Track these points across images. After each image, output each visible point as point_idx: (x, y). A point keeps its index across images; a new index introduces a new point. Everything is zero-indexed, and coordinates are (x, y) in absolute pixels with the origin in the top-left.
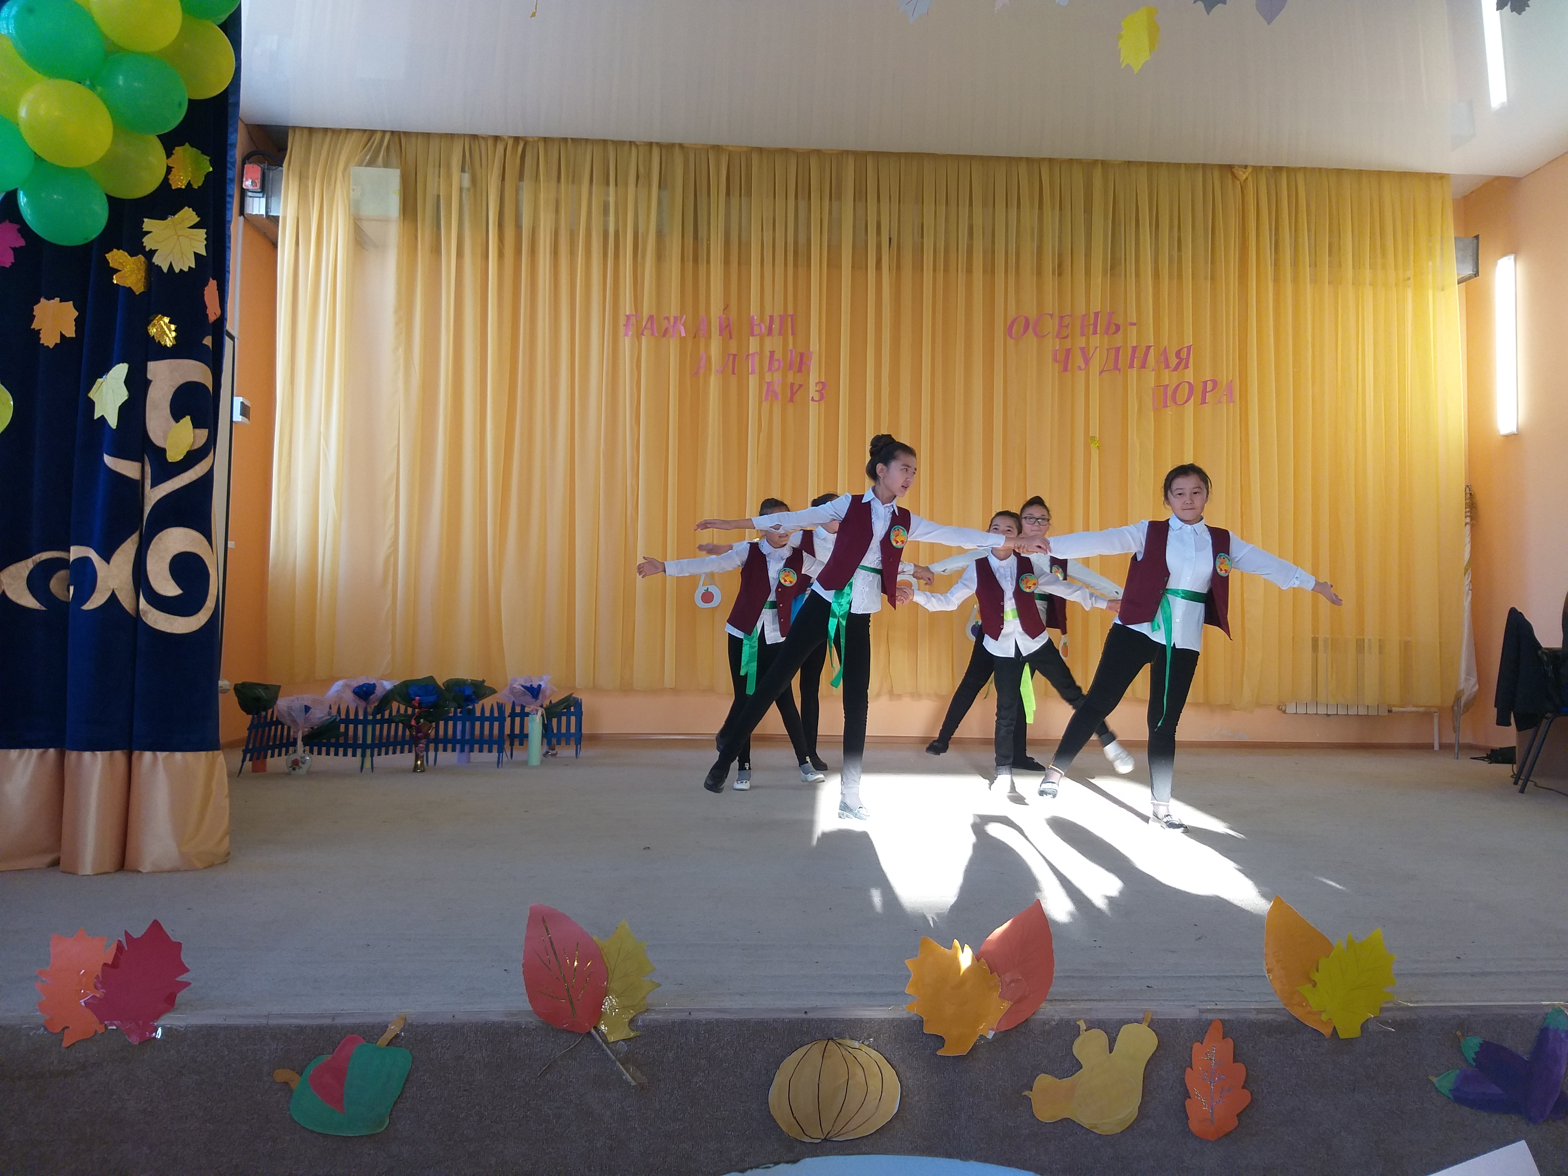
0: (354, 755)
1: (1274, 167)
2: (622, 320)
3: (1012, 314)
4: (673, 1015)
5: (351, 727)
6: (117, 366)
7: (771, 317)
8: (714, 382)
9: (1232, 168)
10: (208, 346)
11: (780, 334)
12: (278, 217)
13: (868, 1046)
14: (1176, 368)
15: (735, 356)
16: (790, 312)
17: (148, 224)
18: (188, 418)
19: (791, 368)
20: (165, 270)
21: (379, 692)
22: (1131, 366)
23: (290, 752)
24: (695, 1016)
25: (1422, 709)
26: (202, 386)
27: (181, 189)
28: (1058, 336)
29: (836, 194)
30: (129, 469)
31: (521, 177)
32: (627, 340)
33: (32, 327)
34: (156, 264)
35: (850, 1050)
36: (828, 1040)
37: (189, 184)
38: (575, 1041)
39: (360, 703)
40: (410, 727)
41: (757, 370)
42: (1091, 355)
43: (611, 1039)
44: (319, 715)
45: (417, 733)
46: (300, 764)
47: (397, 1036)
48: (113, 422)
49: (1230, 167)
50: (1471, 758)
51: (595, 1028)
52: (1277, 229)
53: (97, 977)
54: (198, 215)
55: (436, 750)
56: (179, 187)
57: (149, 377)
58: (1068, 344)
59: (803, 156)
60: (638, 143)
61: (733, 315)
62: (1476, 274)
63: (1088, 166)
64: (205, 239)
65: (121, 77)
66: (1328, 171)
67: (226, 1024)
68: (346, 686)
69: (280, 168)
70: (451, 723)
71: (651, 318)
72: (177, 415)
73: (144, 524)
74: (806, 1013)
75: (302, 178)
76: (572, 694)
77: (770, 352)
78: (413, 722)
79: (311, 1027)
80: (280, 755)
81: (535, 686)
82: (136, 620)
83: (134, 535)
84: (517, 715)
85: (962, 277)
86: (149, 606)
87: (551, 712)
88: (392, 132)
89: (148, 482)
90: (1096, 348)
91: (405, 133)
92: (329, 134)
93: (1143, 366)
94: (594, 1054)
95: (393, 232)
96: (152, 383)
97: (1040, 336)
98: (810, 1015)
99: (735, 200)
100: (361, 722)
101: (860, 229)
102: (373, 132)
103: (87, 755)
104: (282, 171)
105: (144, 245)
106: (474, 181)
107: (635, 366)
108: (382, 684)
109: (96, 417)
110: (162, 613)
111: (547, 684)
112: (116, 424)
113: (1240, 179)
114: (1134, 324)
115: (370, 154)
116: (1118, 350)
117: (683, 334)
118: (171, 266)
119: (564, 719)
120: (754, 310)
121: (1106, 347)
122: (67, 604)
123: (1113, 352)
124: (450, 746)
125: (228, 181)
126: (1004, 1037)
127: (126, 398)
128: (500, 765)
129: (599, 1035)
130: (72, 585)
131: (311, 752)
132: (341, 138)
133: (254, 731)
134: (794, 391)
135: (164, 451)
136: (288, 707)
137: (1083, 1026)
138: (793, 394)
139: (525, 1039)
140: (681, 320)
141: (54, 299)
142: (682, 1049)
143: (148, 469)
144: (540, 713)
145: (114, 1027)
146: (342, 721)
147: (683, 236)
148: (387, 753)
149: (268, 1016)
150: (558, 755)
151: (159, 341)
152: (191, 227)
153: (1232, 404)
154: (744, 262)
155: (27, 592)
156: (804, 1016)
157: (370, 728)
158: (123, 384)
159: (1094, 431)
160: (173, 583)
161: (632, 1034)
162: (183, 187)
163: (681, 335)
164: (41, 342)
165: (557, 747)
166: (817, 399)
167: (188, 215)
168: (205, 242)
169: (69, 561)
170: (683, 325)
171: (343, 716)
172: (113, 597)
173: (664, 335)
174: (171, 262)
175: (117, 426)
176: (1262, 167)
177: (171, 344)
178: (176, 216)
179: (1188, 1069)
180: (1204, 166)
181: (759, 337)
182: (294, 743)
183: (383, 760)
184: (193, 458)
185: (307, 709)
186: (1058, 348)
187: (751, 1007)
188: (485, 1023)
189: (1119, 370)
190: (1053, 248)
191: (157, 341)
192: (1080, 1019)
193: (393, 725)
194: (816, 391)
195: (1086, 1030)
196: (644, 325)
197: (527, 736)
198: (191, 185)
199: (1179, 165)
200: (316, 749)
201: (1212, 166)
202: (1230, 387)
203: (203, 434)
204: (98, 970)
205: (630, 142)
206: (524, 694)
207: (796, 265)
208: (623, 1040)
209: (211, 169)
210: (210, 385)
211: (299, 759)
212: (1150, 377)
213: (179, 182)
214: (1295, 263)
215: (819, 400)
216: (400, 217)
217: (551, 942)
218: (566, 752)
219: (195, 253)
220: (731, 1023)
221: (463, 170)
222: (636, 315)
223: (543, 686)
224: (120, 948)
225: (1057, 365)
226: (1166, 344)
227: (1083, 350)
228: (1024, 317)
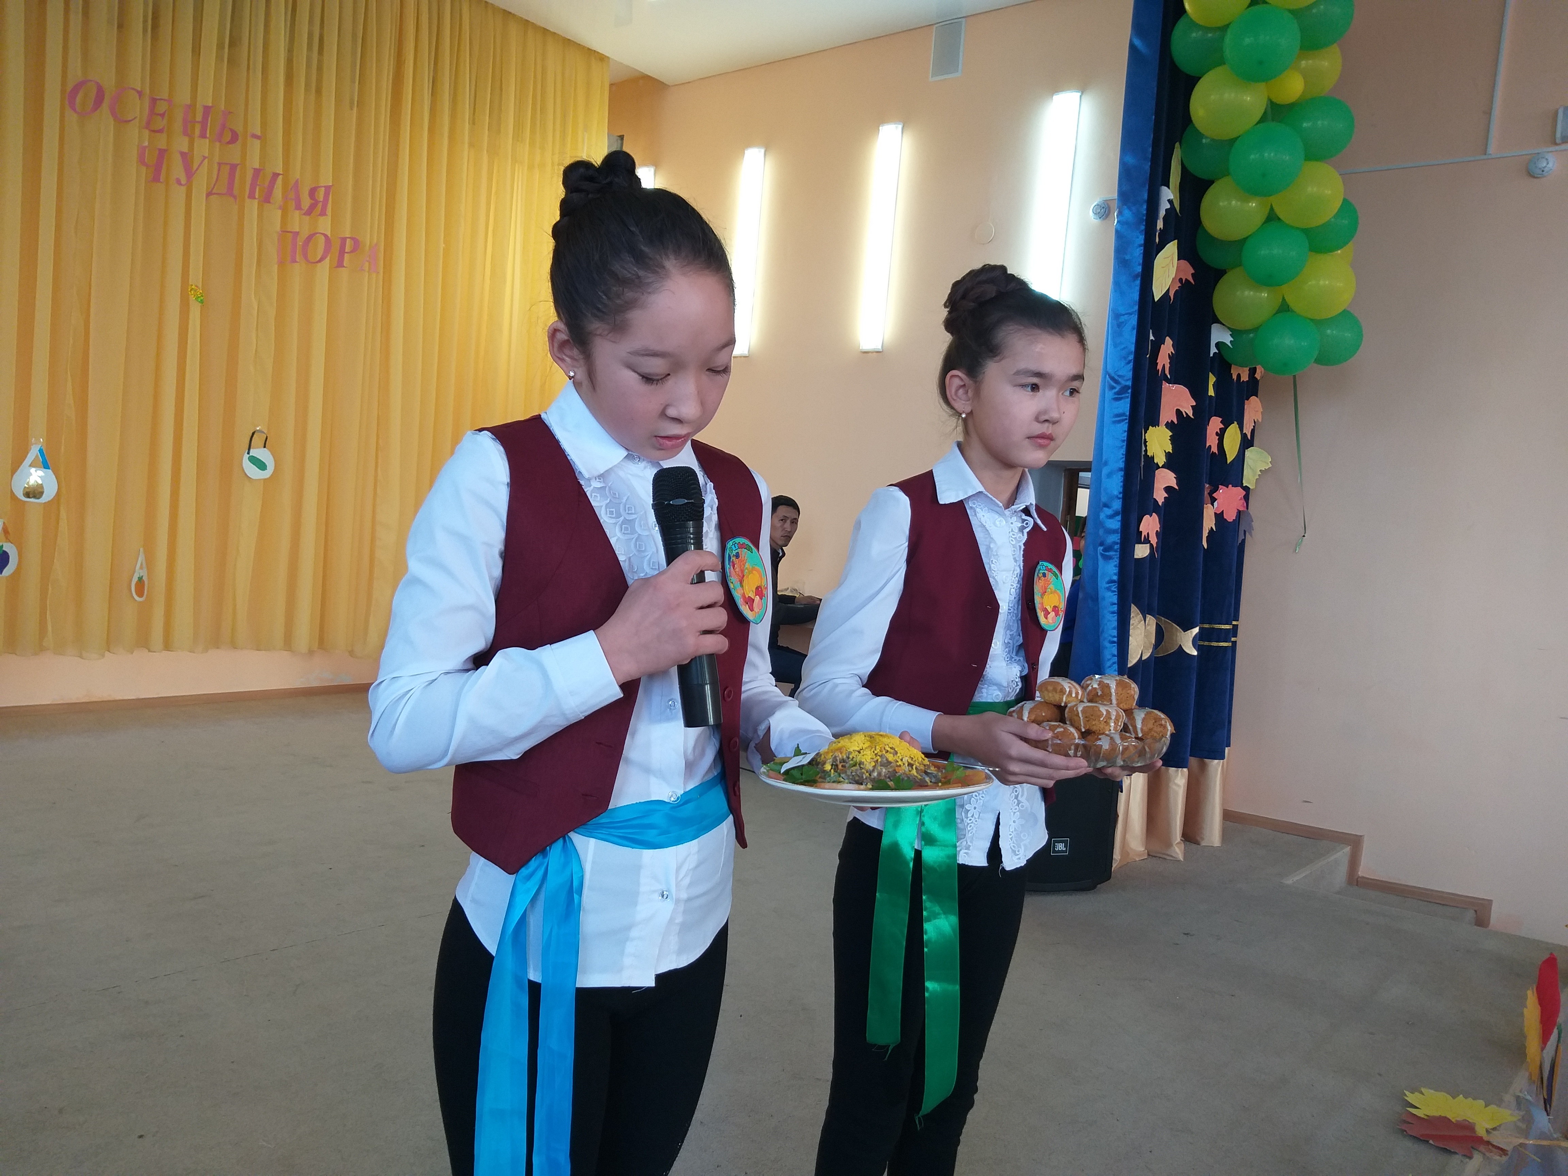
3: (74, 76)
14: (309, 212)
22: (252, 196)
28: (148, 125)
42: (195, 166)
58: (161, 142)
90: (205, 158)
93: (267, 198)
97: (120, 120)
114: (257, 137)
116: (233, 167)
121: (217, 160)
123: (226, 170)
153: (374, 273)
159: (196, 277)
186: (146, 144)
189: (235, 197)
202: (373, 249)
212: (275, 217)
225: (144, 169)
226: (298, 176)
227: (183, 155)
228: (97, 83)
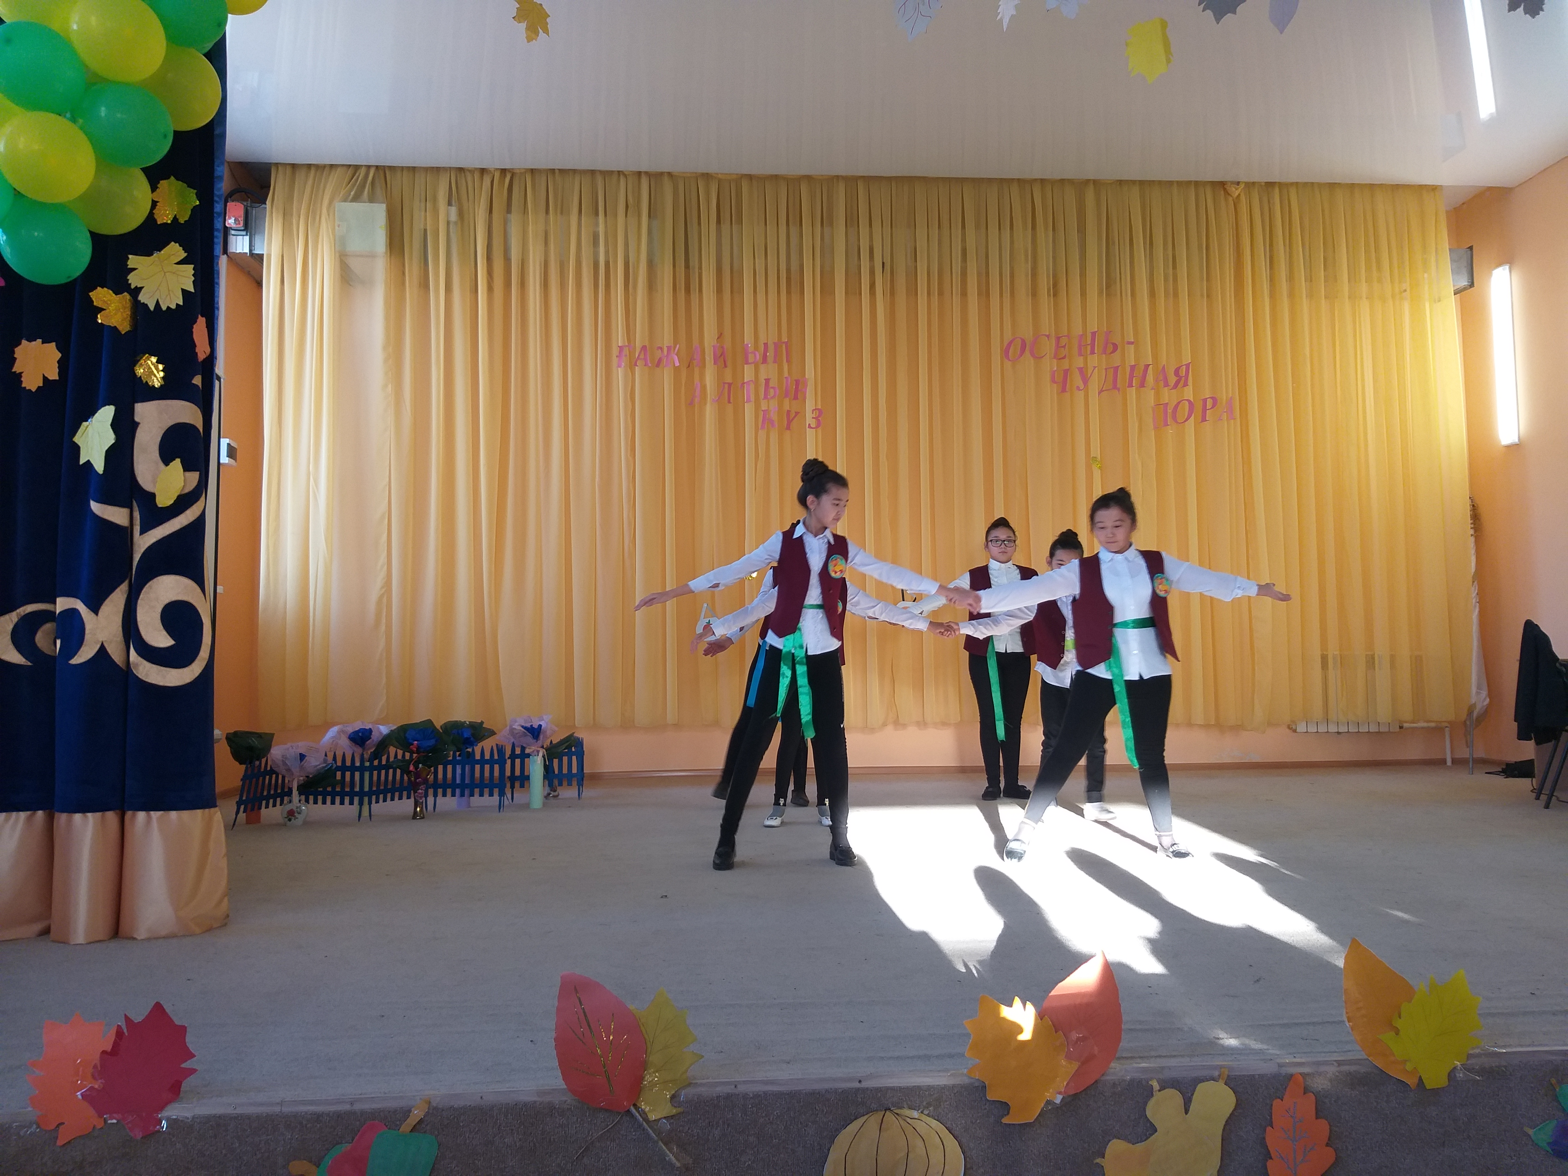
0: (351, 803)
1: (1266, 182)
2: (615, 351)
3: (1008, 337)
4: (717, 1089)
5: (348, 774)
6: (103, 409)
7: (766, 345)
8: (710, 412)
9: (1224, 184)
10: (197, 386)
11: (775, 362)
12: (263, 254)
13: (928, 1115)
14: (1176, 386)
15: (730, 385)
16: (785, 339)
17: (133, 261)
18: (178, 461)
19: (787, 395)
20: (152, 308)
21: (375, 737)
22: (1130, 385)
23: (285, 802)
24: (742, 1088)
25: (1433, 725)
26: (193, 427)
27: (166, 224)
28: (1055, 357)
29: (827, 220)
30: (116, 515)
31: (509, 210)
32: (620, 371)
33: (13, 370)
34: (142, 302)
35: (909, 1120)
36: (886, 1110)
37: (175, 219)
38: (613, 1121)
39: (355, 749)
40: (409, 773)
41: (752, 398)
42: (1089, 375)
43: (652, 1117)
44: (315, 763)
45: (416, 779)
46: (296, 814)
47: (421, 1121)
48: (99, 466)
49: (1223, 184)
50: (1486, 773)
51: (635, 1105)
52: (1271, 245)
53: (95, 1067)
54: (185, 250)
55: (435, 795)
56: (165, 221)
57: (137, 419)
58: (1066, 364)
59: (793, 182)
60: (626, 173)
61: (728, 344)
62: (1472, 285)
63: (1081, 185)
64: (193, 275)
65: (103, 109)
66: (1321, 185)
67: (236, 1114)
68: (341, 732)
69: (263, 206)
70: (450, 767)
71: (644, 348)
72: (166, 457)
73: (134, 573)
74: (860, 1081)
75: (286, 215)
76: (574, 733)
77: (765, 379)
78: (412, 768)
79: (328, 1114)
80: (274, 805)
81: (536, 726)
82: (127, 672)
83: (124, 584)
84: (518, 756)
85: (957, 300)
86: (140, 659)
87: (553, 753)
88: (377, 167)
89: (137, 529)
90: (1095, 367)
91: (390, 167)
92: (313, 172)
93: (1142, 384)
94: (634, 1133)
95: (380, 268)
96: (140, 426)
97: (1037, 358)
98: (865, 1084)
99: (725, 227)
100: (357, 769)
101: (853, 253)
102: (357, 167)
103: (78, 817)
104: (266, 208)
105: (129, 282)
106: (461, 214)
107: (629, 397)
108: (378, 728)
109: (81, 463)
110: (154, 666)
111: (547, 724)
112: (103, 469)
113: (1233, 195)
114: (1132, 343)
115: (356, 188)
116: (1116, 369)
117: (677, 364)
118: (158, 303)
119: (565, 759)
120: (748, 339)
121: (1104, 367)
122: (54, 658)
123: (1111, 372)
124: (449, 791)
125: (215, 215)
126: (1073, 1101)
127: (113, 441)
128: (502, 808)
129: (639, 1112)
130: (58, 639)
131: (307, 801)
132: (325, 173)
133: (248, 781)
134: (791, 419)
135: (153, 496)
136: (283, 756)
137: (1155, 1085)
138: (789, 422)
139: (560, 1119)
140: (674, 349)
141: (35, 341)
142: (728, 1125)
143: (137, 515)
144: (541, 754)
145: (115, 1121)
146: (338, 768)
147: (674, 266)
148: (385, 800)
149: (281, 1104)
150: (560, 797)
151: (147, 382)
152: (178, 263)
153: (1232, 421)
154: (737, 290)
155: (11, 647)
156: (857, 1085)
157: (367, 775)
158: (110, 427)
159: (1096, 452)
160: (165, 633)
161: (674, 1111)
162: (169, 222)
163: (674, 365)
164: (23, 385)
165: (559, 788)
166: (814, 426)
167: (175, 251)
168: (193, 278)
169: (56, 613)
170: (677, 355)
171: (339, 764)
172: (102, 650)
173: (658, 365)
174: (158, 301)
175: (104, 471)
176: (1254, 183)
177: (159, 384)
178: (162, 252)
179: (1269, 1129)
180: (1197, 184)
181: (753, 365)
182: (290, 793)
183: (381, 808)
184: (184, 502)
185: (302, 757)
186: (1055, 369)
187: (800, 1077)
188: (516, 1104)
189: (1119, 390)
190: (1048, 269)
191: (144, 381)
192: (1151, 1079)
193: (391, 771)
194: (813, 418)
195: (1159, 1091)
196: (637, 356)
197: (528, 778)
198: (177, 219)
199: (1171, 183)
200: (311, 798)
201: (1205, 183)
202: (1230, 402)
203: (194, 477)
204: (96, 1058)
205: (619, 172)
206: (525, 735)
207: (789, 292)
208: (665, 1118)
209: (198, 203)
210: (200, 425)
211: (295, 809)
212: (1150, 397)
213: (164, 216)
214: (1291, 278)
215: (817, 427)
216: (386, 253)
217: (584, 1012)
218: (568, 793)
219: (182, 289)
220: (780, 1095)
221: (450, 204)
222: (629, 346)
223: (543, 726)
224: (119, 1033)
225: (1055, 385)
226: (1164, 362)
227: (1081, 370)
228: (1021, 338)
